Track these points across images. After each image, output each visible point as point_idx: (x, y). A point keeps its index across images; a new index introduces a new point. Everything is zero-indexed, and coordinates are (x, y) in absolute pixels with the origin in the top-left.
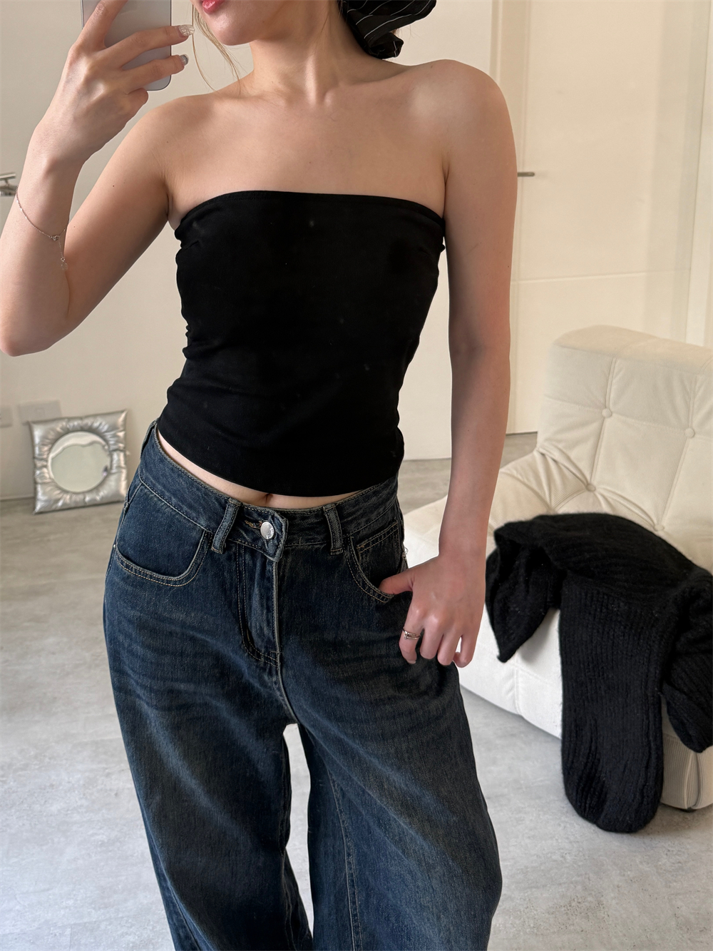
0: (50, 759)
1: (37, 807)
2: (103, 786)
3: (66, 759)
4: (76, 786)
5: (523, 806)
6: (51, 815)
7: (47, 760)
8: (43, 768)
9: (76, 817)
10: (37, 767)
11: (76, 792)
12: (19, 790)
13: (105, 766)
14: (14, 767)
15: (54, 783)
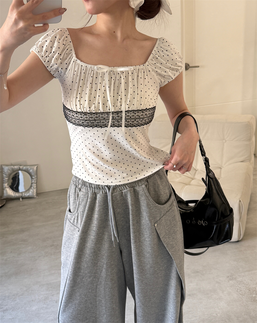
0: (31, 291)
2: (51, 299)
3: (37, 291)
4: (41, 300)
5: (202, 297)
6: (33, 311)
8: (29, 294)
9: (42, 311)
12: (21, 303)
13: (52, 292)
14: (18, 295)
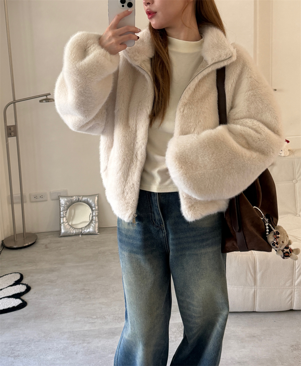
0: (50, 338)
1: (42, 357)
2: (71, 350)
3: (57, 338)
4: (59, 349)
6: (48, 361)
7: (49, 338)
8: (46, 342)
9: (58, 362)
10: (44, 341)
11: (59, 351)
12: (35, 350)
13: (73, 342)
14: (34, 341)
15: (50, 348)
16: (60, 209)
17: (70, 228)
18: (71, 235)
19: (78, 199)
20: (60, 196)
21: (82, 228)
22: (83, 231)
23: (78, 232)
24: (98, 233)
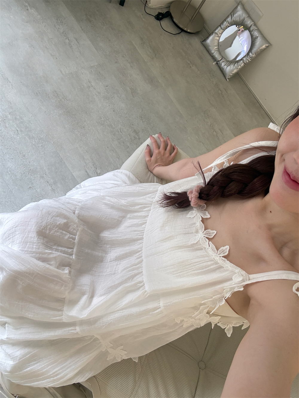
16: (228, 17)
17: (216, 45)
18: (210, 53)
19: (251, 26)
20: (241, 3)
21: (223, 59)
22: (221, 61)
23: (216, 58)
24: (228, 80)
